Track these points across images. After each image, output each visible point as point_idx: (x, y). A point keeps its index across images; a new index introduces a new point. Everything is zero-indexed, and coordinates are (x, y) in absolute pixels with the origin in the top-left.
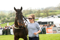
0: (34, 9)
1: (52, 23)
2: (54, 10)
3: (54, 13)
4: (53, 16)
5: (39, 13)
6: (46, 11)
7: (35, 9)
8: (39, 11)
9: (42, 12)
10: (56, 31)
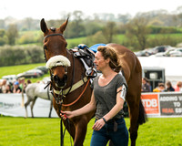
0: (93, 18)
1: (160, 73)
2: (167, 27)
3: (166, 36)
4: (162, 50)
5: (112, 34)
6: (136, 28)
7: (97, 17)
8: (112, 25)
9: (123, 32)
10: (174, 108)
